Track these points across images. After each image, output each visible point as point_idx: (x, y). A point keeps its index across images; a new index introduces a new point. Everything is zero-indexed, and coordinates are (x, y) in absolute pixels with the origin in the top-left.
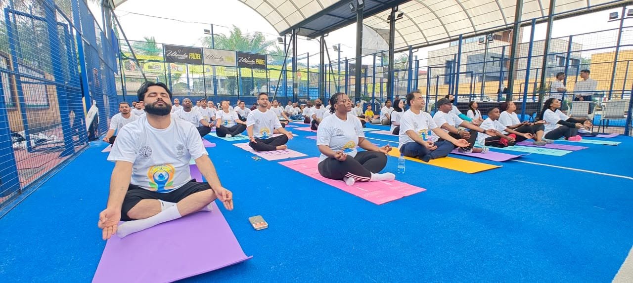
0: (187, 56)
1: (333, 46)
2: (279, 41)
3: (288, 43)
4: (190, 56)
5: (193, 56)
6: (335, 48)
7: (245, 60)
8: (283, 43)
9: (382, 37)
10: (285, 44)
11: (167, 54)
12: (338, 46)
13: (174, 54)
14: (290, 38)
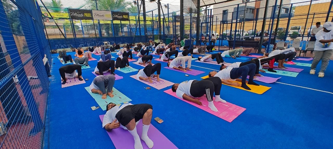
0: (83, 15)
1: (164, 5)
2: (134, 3)
3: (140, 4)
4: (85, 15)
5: (86, 15)
6: (166, 6)
7: (117, 16)
8: (137, 4)
9: (193, 2)
10: (138, 5)
11: (71, 14)
12: (167, 5)
13: (75, 14)
14: (141, 2)
